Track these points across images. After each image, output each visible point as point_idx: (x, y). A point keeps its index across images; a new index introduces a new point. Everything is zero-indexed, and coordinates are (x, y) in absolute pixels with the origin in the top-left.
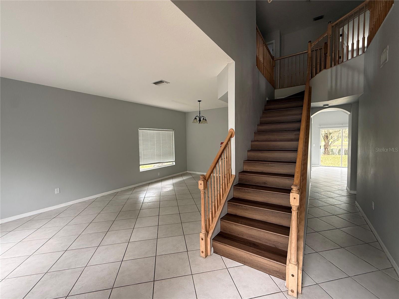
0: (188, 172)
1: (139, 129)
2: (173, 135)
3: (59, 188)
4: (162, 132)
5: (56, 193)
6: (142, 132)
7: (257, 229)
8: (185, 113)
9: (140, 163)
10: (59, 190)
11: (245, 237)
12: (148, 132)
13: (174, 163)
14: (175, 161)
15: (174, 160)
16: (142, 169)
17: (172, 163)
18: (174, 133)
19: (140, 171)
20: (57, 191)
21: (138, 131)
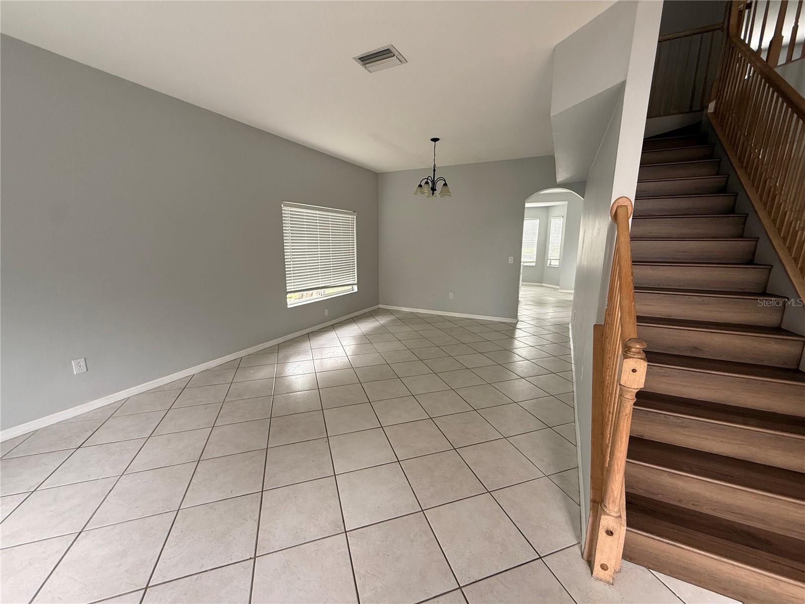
0: (381, 306)
1: (283, 203)
2: (354, 223)
3: (83, 359)
4: (331, 216)
5: (75, 373)
6: (290, 211)
7: (754, 491)
8: (377, 173)
9: (287, 288)
10: (83, 364)
11: (706, 510)
12: (303, 212)
13: (356, 289)
14: (358, 284)
15: (356, 281)
16: (293, 301)
17: (350, 287)
18: (355, 219)
19: (289, 307)
20: (77, 367)
21: (282, 210)
